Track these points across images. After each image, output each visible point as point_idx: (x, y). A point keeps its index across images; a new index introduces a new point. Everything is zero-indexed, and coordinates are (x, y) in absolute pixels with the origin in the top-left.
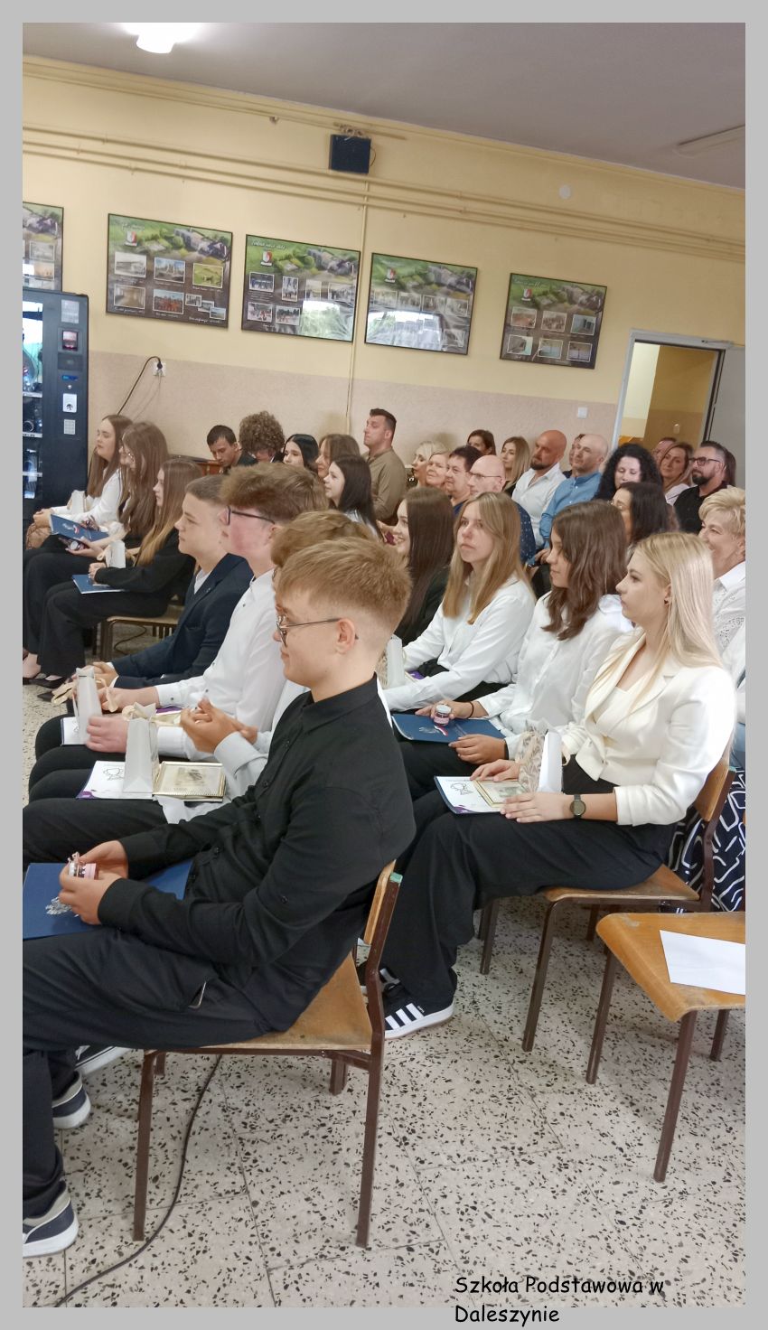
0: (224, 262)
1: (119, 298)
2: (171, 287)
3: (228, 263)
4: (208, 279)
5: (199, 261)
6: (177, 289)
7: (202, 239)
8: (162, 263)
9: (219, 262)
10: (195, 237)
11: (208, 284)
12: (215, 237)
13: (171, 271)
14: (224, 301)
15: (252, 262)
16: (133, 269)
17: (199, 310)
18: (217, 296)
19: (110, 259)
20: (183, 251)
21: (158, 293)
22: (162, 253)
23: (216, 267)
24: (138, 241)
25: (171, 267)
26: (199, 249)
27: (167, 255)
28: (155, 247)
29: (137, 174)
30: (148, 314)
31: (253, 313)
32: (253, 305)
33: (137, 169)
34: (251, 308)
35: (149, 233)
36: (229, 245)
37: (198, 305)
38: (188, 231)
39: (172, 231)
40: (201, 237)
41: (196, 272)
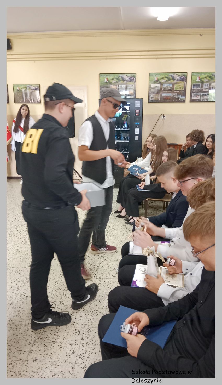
0: (184, 82)
1: (152, 98)
2: (168, 92)
3: (186, 82)
4: (179, 88)
5: (177, 83)
6: (169, 93)
7: (178, 76)
8: (165, 85)
9: (183, 82)
10: (175, 76)
11: (179, 90)
12: (182, 75)
13: (168, 87)
14: (184, 95)
15: (193, 81)
16: (156, 89)
17: (176, 98)
18: (182, 93)
19: (149, 86)
20: (172, 81)
21: (164, 95)
22: (165, 82)
23: (182, 84)
24: (158, 80)
25: (168, 86)
26: (177, 79)
27: (167, 83)
28: (163, 81)
29: (158, 59)
30: (161, 101)
31: (193, 97)
32: (194, 94)
33: (158, 58)
34: (193, 95)
35: (161, 77)
36: (186, 76)
37: (176, 96)
38: (173, 74)
39: (168, 75)
40: (177, 75)
41: (175, 86)
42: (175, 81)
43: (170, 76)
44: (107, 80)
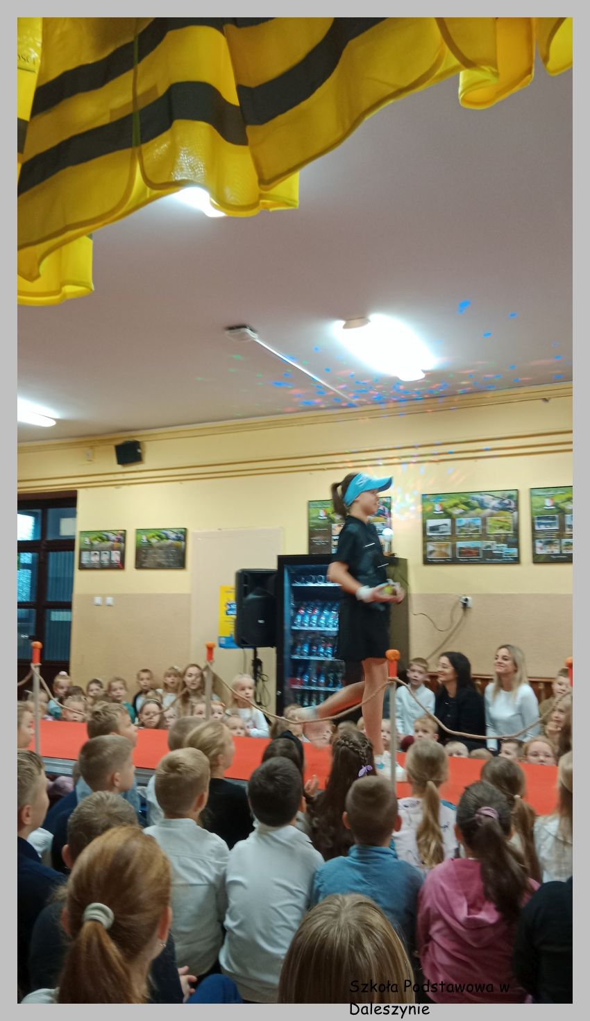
0: (513, 513)
1: (431, 552)
2: (470, 538)
3: (515, 513)
4: (501, 528)
5: (492, 515)
6: (474, 539)
8: (464, 521)
9: (507, 513)
10: (487, 498)
11: (500, 531)
12: (503, 496)
13: (470, 526)
14: (516, 544)
15: (536, 508)
16: (441, 530)
17: (495, 552)
18: (509, 539)
19: (424, 525)
20: (478, 510)
21: (460, 544)
23: (508, 517)
24: (444, 510)
25: (469, 524)
26: (491, 506)
27: (466, 515)
28: (456, 511)
29: (441, 463)
30: (453, 561)
31: (542, 548)
32: (541, 542)
34: (539, 545)
35: (452, 502)
36: (515, 499)
37: (494, 548)
38: (481, 495)
39: (468, 498)
40: (492, 497)
41: (489, 524)
42: (488, 511)
43: (473, 499)
44: (324, 514)
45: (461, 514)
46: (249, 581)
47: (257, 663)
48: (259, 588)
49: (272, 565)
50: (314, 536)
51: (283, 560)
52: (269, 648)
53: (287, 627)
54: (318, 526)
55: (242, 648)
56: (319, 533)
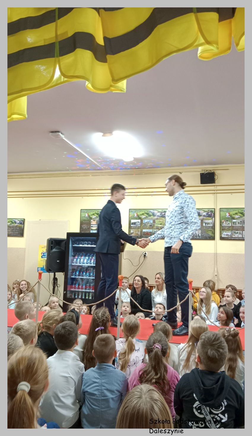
1: (132, 233)
2: (148, 228)
4: (160, 224)
5: (157, 219)
8: (145, 221)
10: (156, 212)
12: (162, 211)
16: (136, 224)
19: (130, 222)
20: (152, 217)
21: (144, 230)
24: (138, 216)
25: (148, 222)
26: (157, 215)
27: (147, 218)
28: (143, 217)
33: (137, 195)
35: (141, 213)
38: (153, 210)
39: (148, 211)
40: (158, 212)
41: (156, 222)
42: (156, 217)
43: (150, 212)
44: (87, 216)
45: (145, 218)
46: (53, 243)
47: (55, 279)
48: (58, 247)
49: (65, 237)
50: (83, 225)
51: (69, 235)
52: (61, 273)
53: (70, 263)
54: (85, 220)
55: (49, 272)
56: (85, 223)
